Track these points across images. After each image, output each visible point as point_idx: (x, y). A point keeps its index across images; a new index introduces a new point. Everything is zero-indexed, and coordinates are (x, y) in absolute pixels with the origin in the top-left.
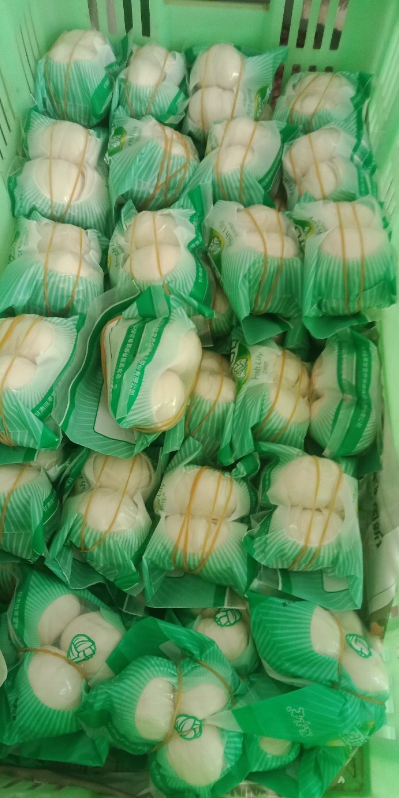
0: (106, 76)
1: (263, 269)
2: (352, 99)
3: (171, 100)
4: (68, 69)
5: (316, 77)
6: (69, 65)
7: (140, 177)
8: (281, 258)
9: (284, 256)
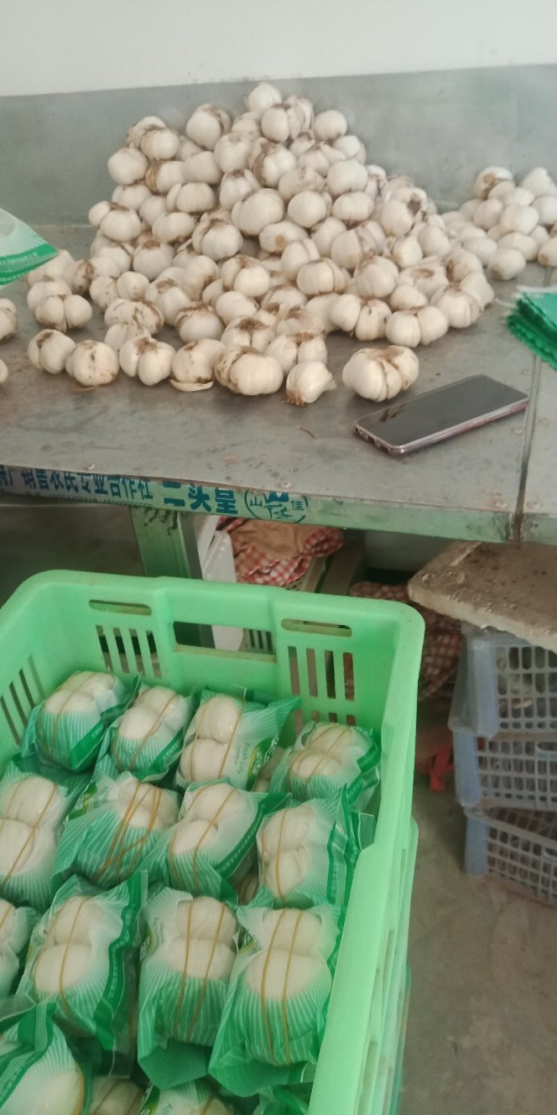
0: (101, 722)
1: (179, 992)
2: (360, 761)
3: (161, 751)
4: (57, 719)
5: (329, 729)
6: (59, 715)
7: (90, 849)
8: (206, 979)
9: (209, 976)
